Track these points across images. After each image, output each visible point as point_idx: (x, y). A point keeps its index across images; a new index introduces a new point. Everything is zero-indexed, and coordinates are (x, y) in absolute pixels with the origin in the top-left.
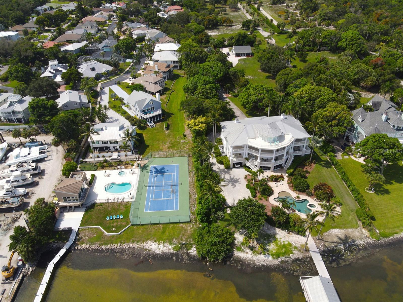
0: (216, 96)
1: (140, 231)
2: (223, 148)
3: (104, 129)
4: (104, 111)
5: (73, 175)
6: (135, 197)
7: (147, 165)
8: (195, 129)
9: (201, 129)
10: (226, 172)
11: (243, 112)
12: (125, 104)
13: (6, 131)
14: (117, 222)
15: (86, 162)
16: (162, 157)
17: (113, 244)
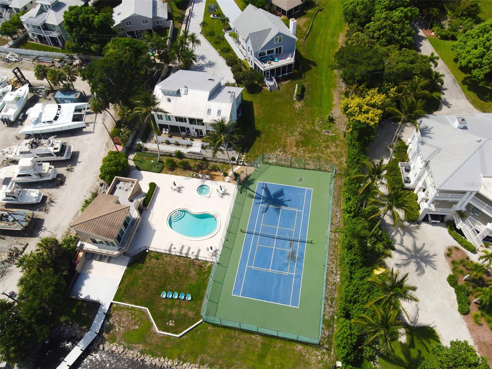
0: (409, 38)
1: (218, 341)
2: (408, 170)
3: (182, 92)
4: (191, 44)
5: (118, 181)
6: (219, 253)
7: (251, 178)
8: (359, 121)
9: (372, 123)
10: (407, 230)
11: (457, 79)
12: (230, 29)
13: (34, 60)
14: (180, 306)
15: (146, 149)
16: (283, 166)
17: (164, 358)
